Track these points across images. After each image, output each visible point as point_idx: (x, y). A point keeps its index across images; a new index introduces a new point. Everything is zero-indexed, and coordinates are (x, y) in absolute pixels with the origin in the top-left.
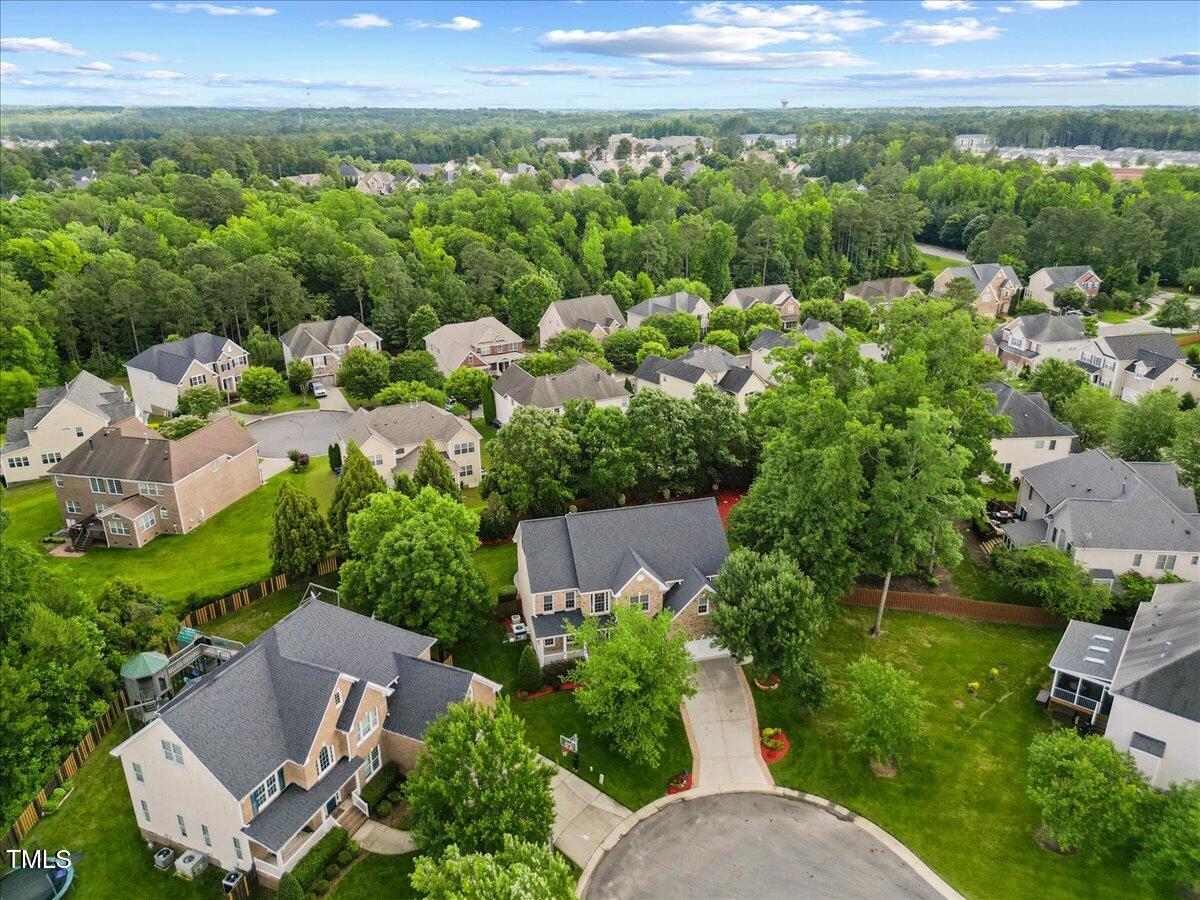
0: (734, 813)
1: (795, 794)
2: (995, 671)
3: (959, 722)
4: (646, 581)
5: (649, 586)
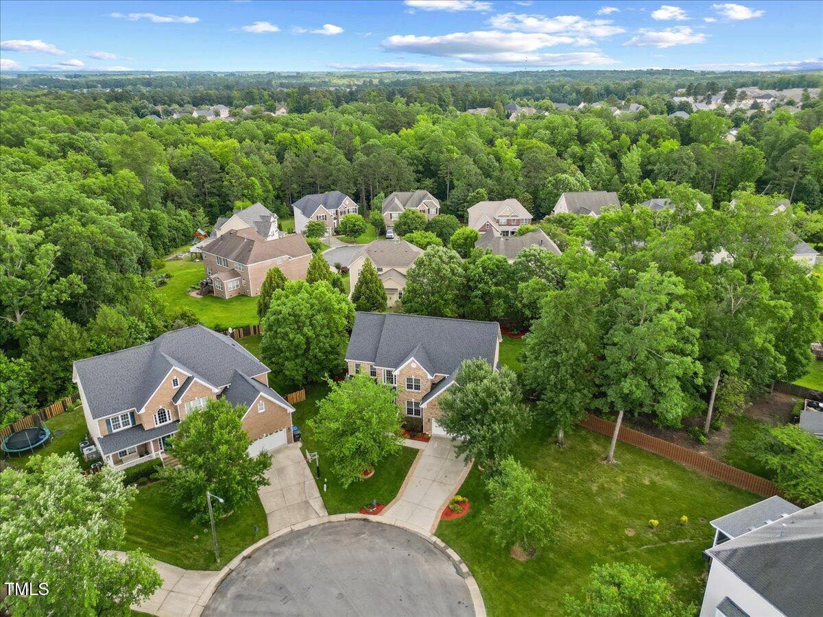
1: (443, 545)
4: (418, 368)
5: (420, 373)
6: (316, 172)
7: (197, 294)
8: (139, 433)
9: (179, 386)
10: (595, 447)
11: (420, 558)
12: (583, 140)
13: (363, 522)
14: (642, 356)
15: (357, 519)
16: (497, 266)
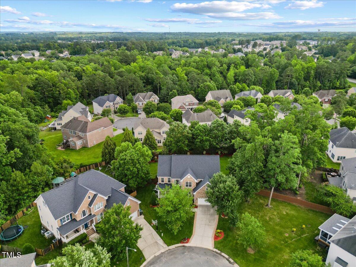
0: (198, 254)
1: (219, 252)
2: (304, 226)
3: (283, 241)
4: (191, 178)
6: (99, 85)
7: (62, 148)
8: (75, 223)
9: (91, 199)
11: (213, 259)
12: (209, 68)
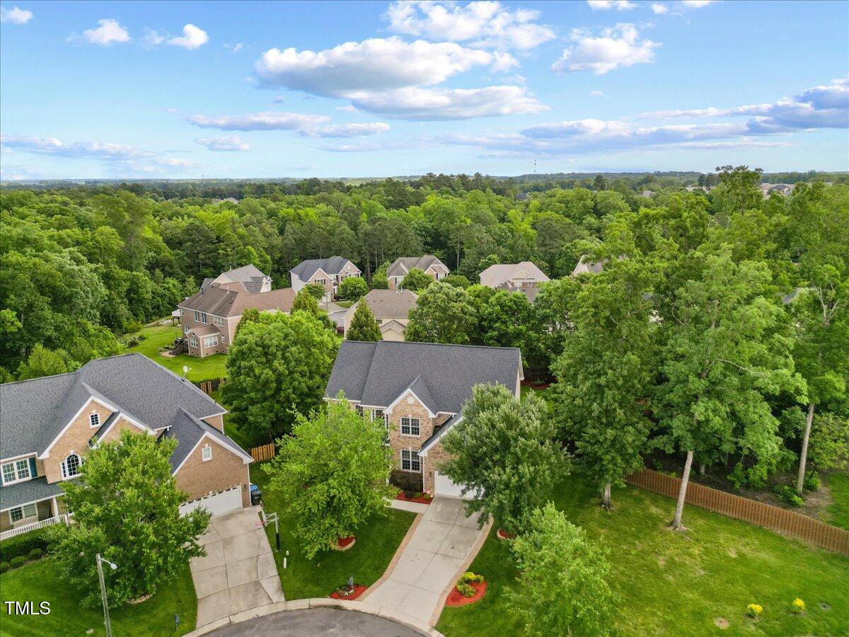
2: (799, 602)
4: (418, 405)
5: (419, 411)
7: (170, 354)
8: (41, 487)
9: (99, 425)
10: (654, 510)
12: (599, 213)
13: (333, 610)
14: (717, 371)
15: (325, 607)
16: (515, 302)
